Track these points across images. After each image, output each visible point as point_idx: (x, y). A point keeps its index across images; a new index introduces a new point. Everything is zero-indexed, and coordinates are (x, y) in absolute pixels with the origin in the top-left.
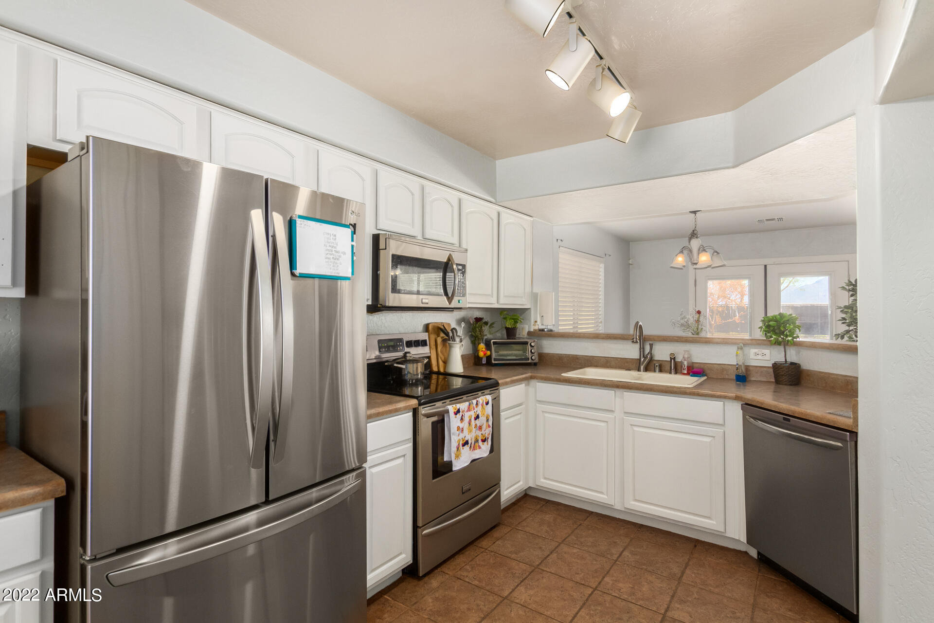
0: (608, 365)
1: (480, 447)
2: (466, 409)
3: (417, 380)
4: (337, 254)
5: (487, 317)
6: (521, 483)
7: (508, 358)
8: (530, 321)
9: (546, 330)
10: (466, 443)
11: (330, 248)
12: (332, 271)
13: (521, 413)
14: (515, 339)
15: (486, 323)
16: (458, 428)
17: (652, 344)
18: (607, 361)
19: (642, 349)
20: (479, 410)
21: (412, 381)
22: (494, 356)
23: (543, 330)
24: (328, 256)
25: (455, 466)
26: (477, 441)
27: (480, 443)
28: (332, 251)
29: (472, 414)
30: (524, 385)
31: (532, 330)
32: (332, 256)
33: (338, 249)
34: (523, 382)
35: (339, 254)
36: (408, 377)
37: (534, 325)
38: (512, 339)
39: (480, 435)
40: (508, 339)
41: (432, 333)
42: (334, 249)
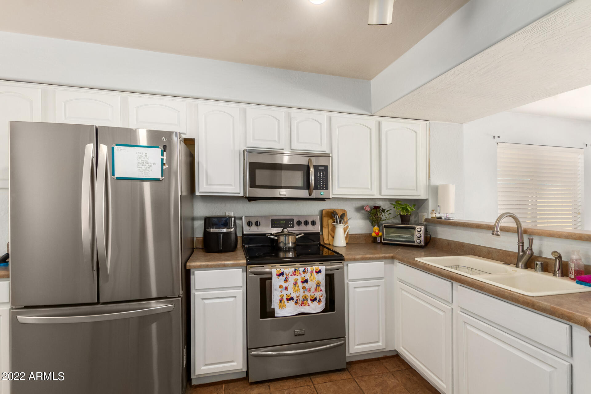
0: (490, 256)
1: (309, 305)
2: (291, 273)
3: (289, 248)
4: (148, 165)
5: (384, 205)
6: (380, 344)
7: (396, 239)
8: (428, 209)
9: (443, 218)
10: (292, 299)
11: (142, 161)
12: (143, 175)
13: (379, 286)
14: (409, 224)
15: (383, 211)
16: (281, 286)
17: (532, 239)
18: (489, 252)
19: (521, 243)
20: (308, 276)
21: (286, 248)
22: (384, 236)
23: (440, 218)
24: (140, 166)
25: (276, 313)
26: (305, 299)
27: (310, 302)
28: (144, 163)
29: (299, 278)
30: (383, 262)
31: (430, 218)
32: (143, 167)
33: (149, 162)
34: (383, 260)
35: (150, 165)
36: (282, 245)
37: (432, 213)
38: (407, 224)
39: (309, 295)
40: (402, 224)
41: (325, 217)
42: (145, 162)
